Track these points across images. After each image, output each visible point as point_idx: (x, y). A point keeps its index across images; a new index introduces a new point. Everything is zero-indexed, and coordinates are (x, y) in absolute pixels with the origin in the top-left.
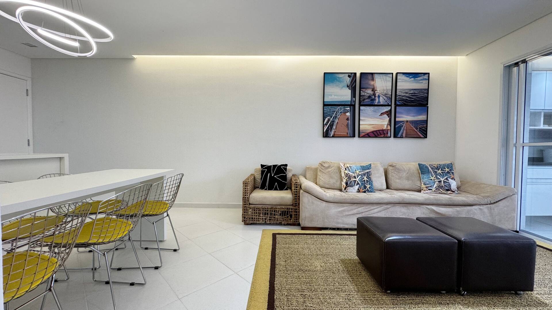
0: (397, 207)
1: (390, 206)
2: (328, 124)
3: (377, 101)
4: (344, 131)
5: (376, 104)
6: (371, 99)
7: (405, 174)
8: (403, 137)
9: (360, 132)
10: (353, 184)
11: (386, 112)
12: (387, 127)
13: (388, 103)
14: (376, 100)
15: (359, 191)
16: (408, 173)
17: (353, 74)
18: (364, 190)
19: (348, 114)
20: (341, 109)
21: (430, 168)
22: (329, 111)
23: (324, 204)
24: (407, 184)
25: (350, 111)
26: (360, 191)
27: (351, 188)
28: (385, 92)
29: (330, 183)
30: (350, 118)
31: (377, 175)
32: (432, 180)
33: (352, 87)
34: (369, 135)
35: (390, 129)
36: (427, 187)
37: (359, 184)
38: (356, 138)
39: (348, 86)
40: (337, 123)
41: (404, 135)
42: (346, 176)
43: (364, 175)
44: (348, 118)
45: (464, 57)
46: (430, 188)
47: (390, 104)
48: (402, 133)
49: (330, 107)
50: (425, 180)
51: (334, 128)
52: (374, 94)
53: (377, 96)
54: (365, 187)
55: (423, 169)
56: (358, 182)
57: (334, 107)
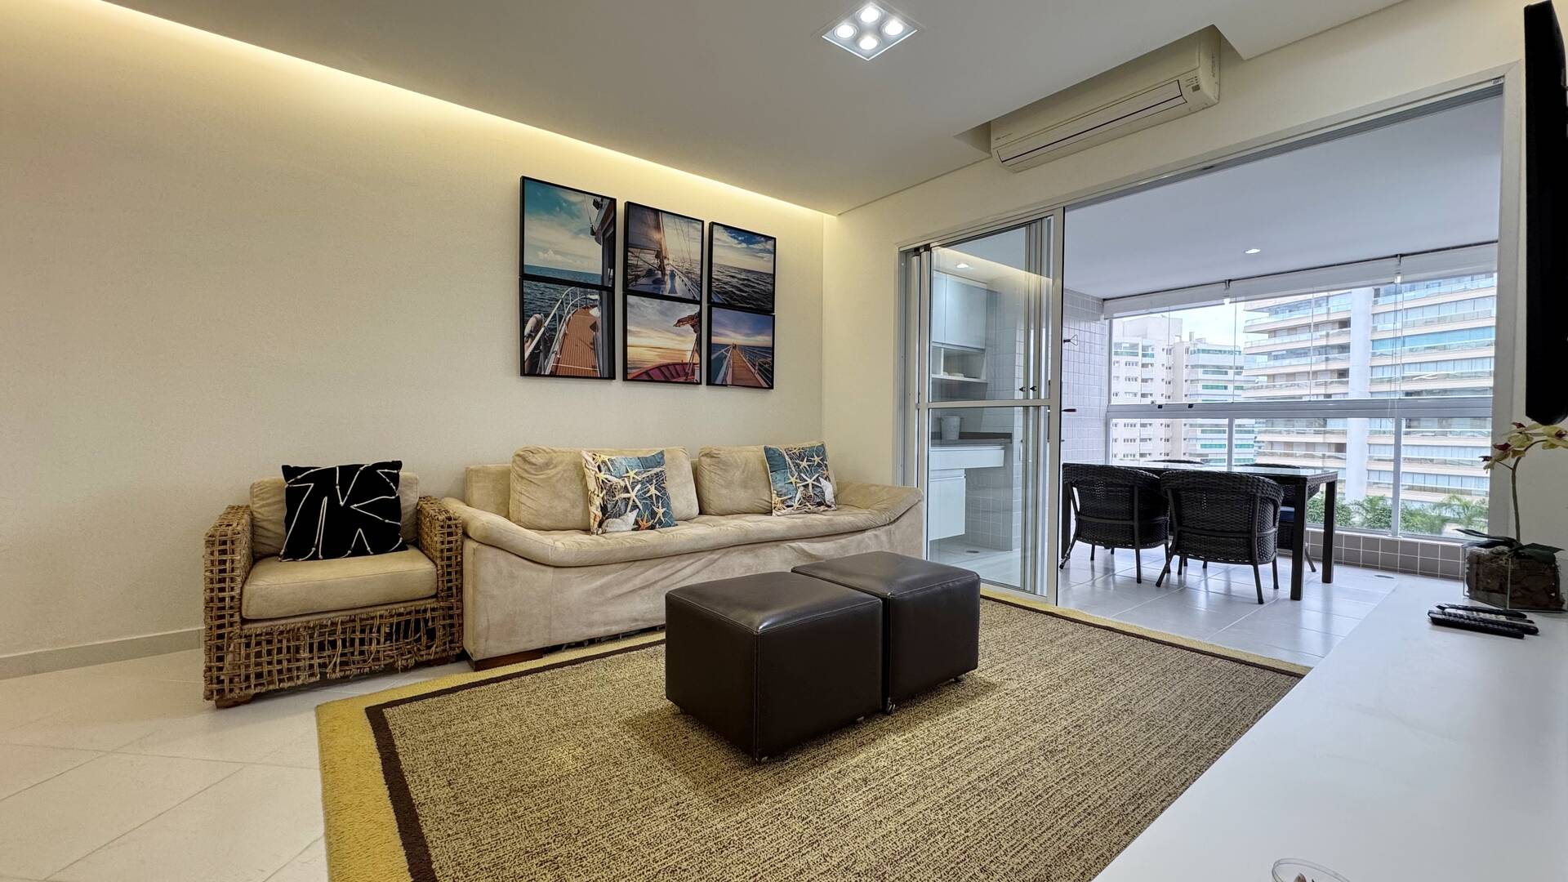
0: (734, 554)
1: (719, 556)
2: (536, 335)
3: (668, 286)
4: (586, 360)
5: (666, 293)
6: (653, 279)
7: (738, 474)
8: (726, 385)
9: (629, 366)
10: (623, 508)
11: (691, 318)
12: (693, 356)
13: (694, 297)
14: (665, 284)
15: (637, 527)
16: (743, 472)
17: (608, 201)
18: (650, 524)
19: (595, 312)
20: (575, 294)
21: (787, 458)
22: (539, 296)
23: (549, 574)
24: (743, 498)
25: (601, 304)
26: (640, 526)
27: (618, 520)
28: (687, 265)
29: (554, 512)
30: (599, 324)
31: (678, 480)
32: (791, 483)
33: (605, 234)
34: (650, 376)
35: (698, 362)
36: (783, 502)
37: (638, 507)
38: (618, 384)
39: (593, 233)
40: (565, 334)
41: (729, 382)
42: (602, 488)
43: (650, 481)
44: (595, 323)
45: (835, 218)
46: (790, 503)
47: (698, 299)
48: (726, 375)
49: (541, 284)
50: (779, 485)
51: (556, 349)
52: (660, 266)
53: (668, 272)
54: (653, 514)
55: (774, 461)
56: (634, 501)
57: (555, 286)
